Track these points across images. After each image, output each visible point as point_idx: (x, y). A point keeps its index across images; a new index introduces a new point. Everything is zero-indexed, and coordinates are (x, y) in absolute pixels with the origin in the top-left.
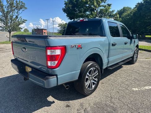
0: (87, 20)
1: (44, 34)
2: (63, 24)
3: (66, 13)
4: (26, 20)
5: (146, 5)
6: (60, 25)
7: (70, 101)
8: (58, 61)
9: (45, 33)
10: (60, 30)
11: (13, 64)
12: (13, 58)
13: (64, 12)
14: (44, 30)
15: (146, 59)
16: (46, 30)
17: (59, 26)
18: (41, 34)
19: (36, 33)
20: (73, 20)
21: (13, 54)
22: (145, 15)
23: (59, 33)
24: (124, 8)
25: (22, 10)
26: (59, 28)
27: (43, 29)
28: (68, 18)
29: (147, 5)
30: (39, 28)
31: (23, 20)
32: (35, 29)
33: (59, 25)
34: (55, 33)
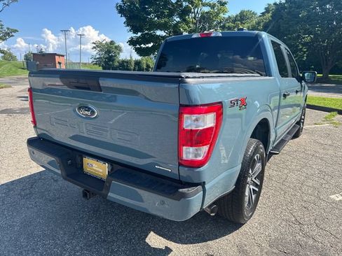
0: (221, 35)
1: (58, 67)
2: (104, 42)
3: (125, 16)
4: (16, 31)
5: (290, 7)
6: (98, 45)
7: (209, 242)
8: (208, 146)
9: (60, 63)
10: (98, 56)
11: (35, 152)
12: (33, 134)
13: (120, 12)
14: (57, 57)
15: (316, 124)
16: (63, 56)
17: (94, 48)
18: (49, 67)
19: (38, 63)
20: (139, 34)
21: (34, 122)
22: (289, 31)
23: (96, 64)
24: (242, 13)
25: (4, 4)
26: (95, 52)
27: (55, 54)
28: (129, 28)
29: (293, 9)
30: (43, 50)
31: (8, 29)
32: (34, 54)
33: (95, 45)
34: (86, 64)
